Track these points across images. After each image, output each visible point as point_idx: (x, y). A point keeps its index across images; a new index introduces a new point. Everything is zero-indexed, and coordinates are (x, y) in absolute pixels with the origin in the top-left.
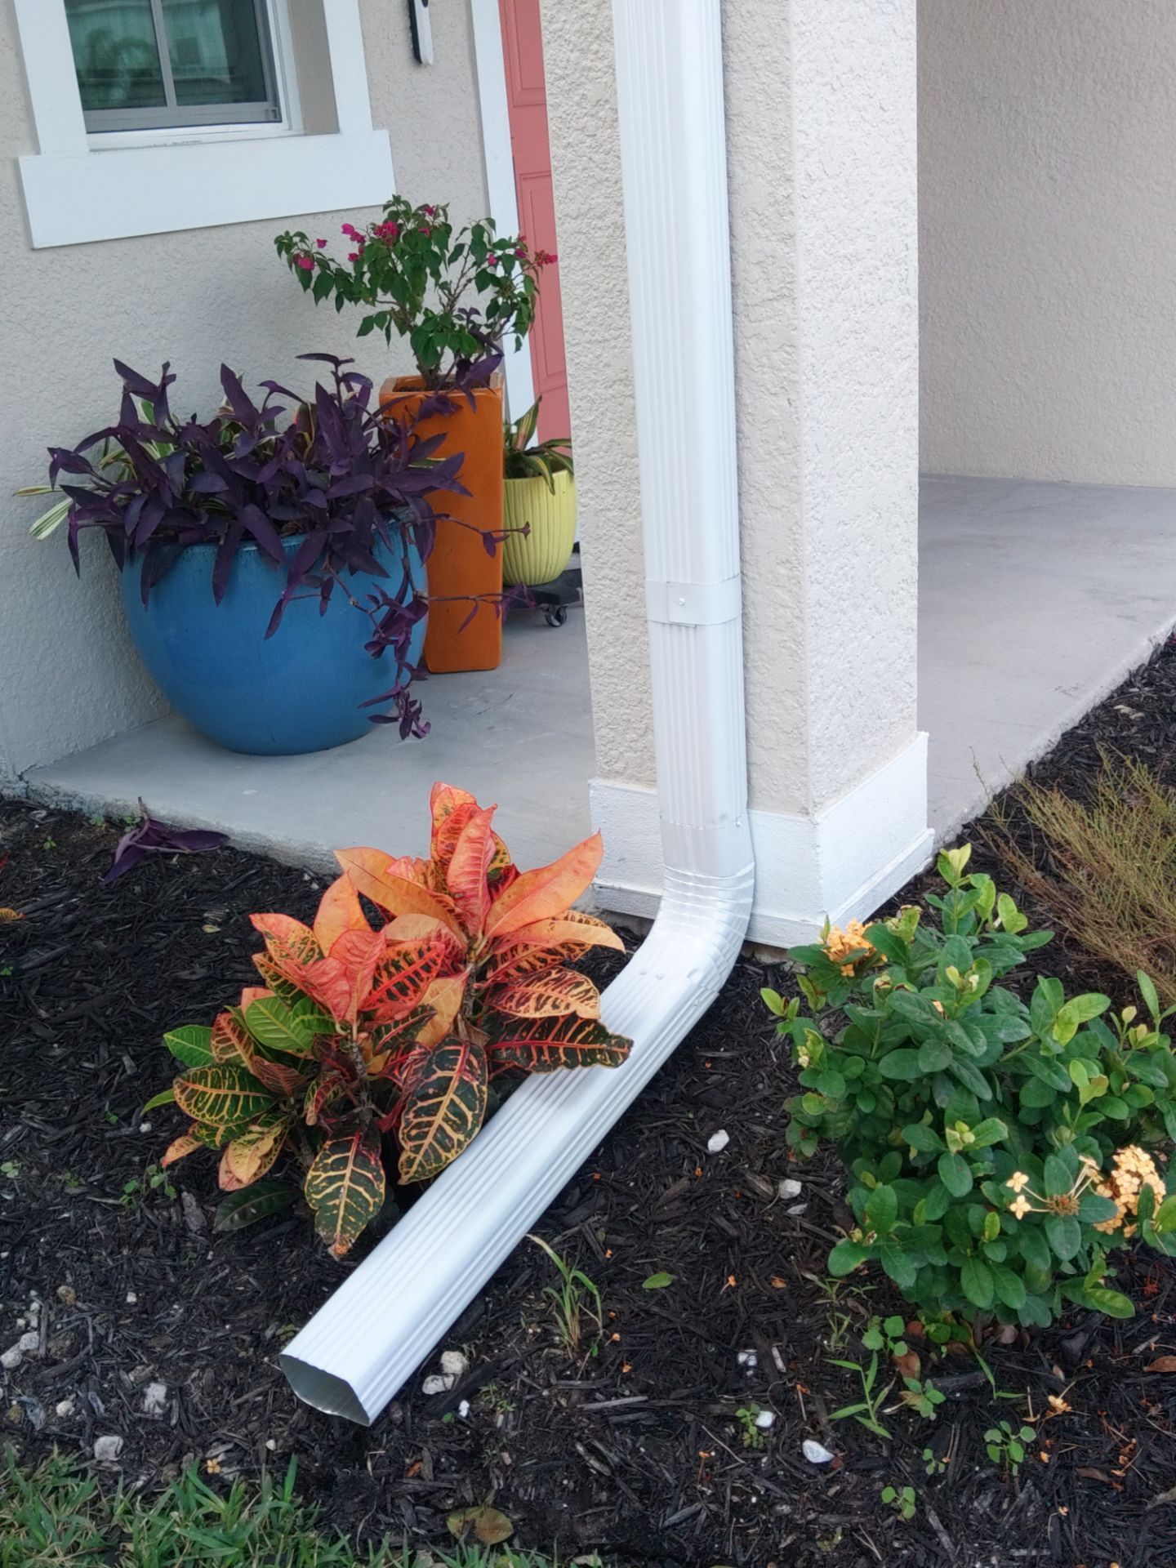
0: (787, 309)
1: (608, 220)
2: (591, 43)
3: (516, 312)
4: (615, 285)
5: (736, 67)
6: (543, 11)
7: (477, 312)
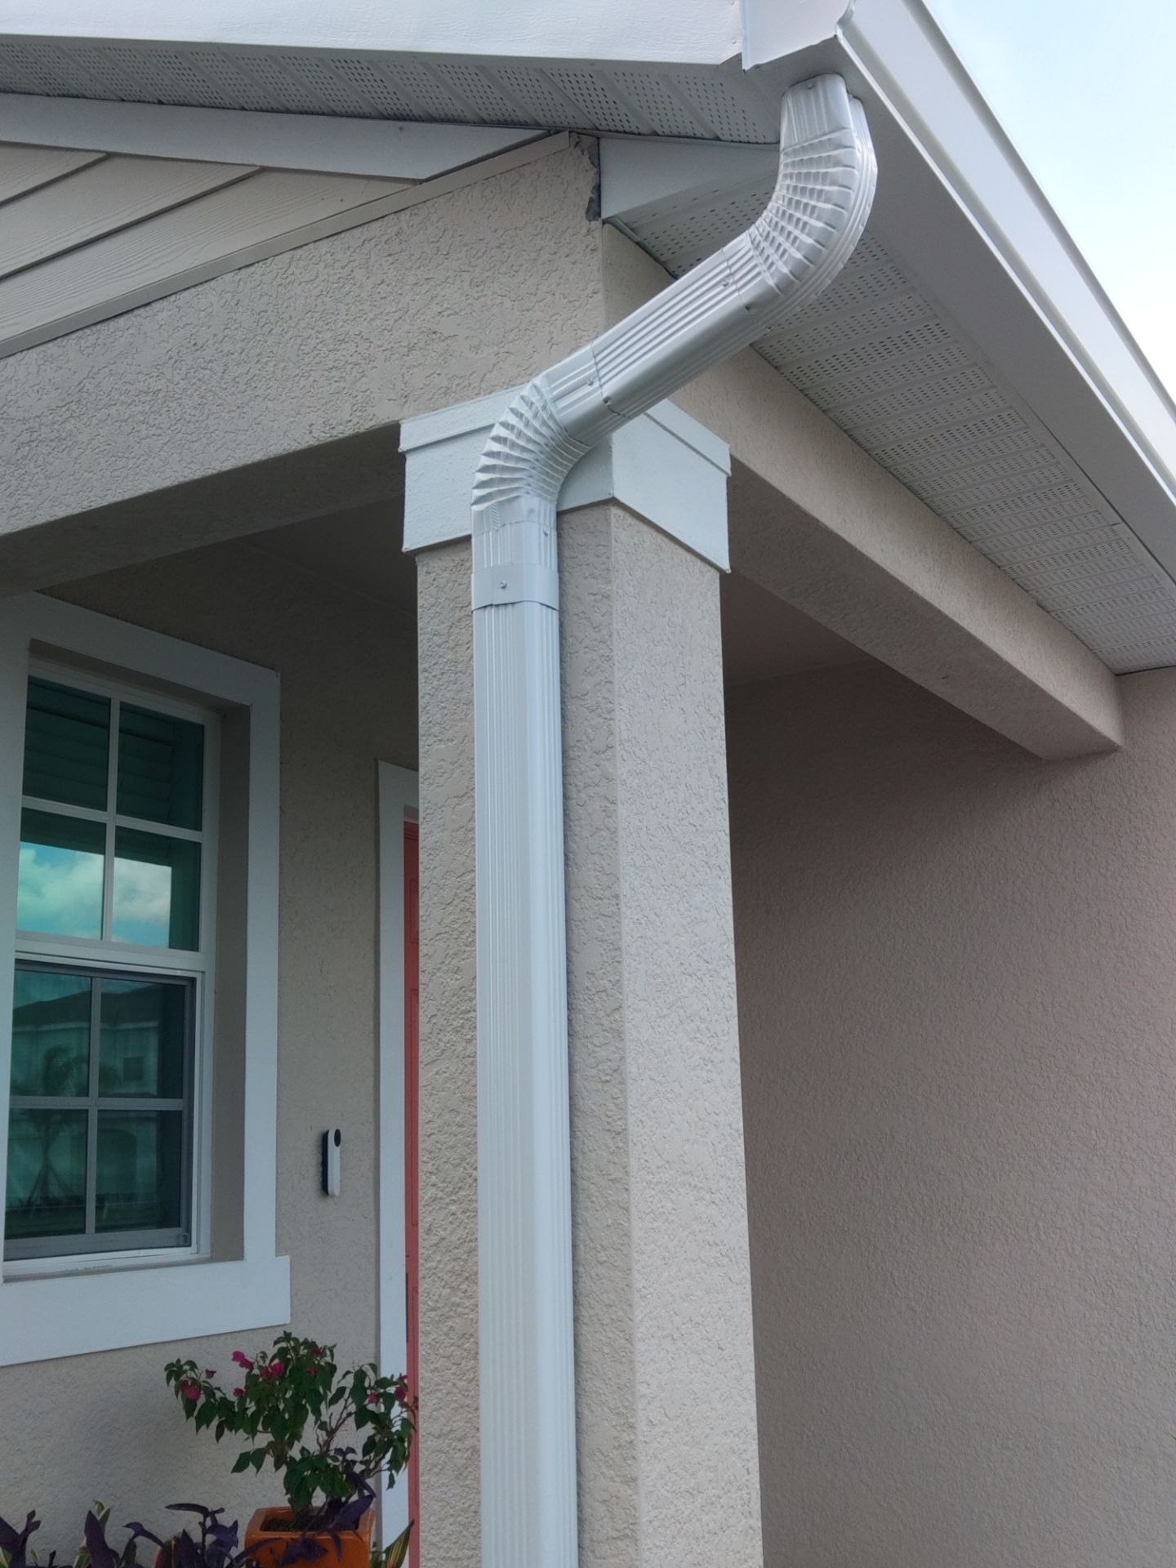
0: (630, 1550)
1: (468, 1443)
2: (461, 1283)
3: (391, 1450)
4: (470, 1506)
5: (586, 1321)
6: (421, 1250)
7: (352, 1451)
